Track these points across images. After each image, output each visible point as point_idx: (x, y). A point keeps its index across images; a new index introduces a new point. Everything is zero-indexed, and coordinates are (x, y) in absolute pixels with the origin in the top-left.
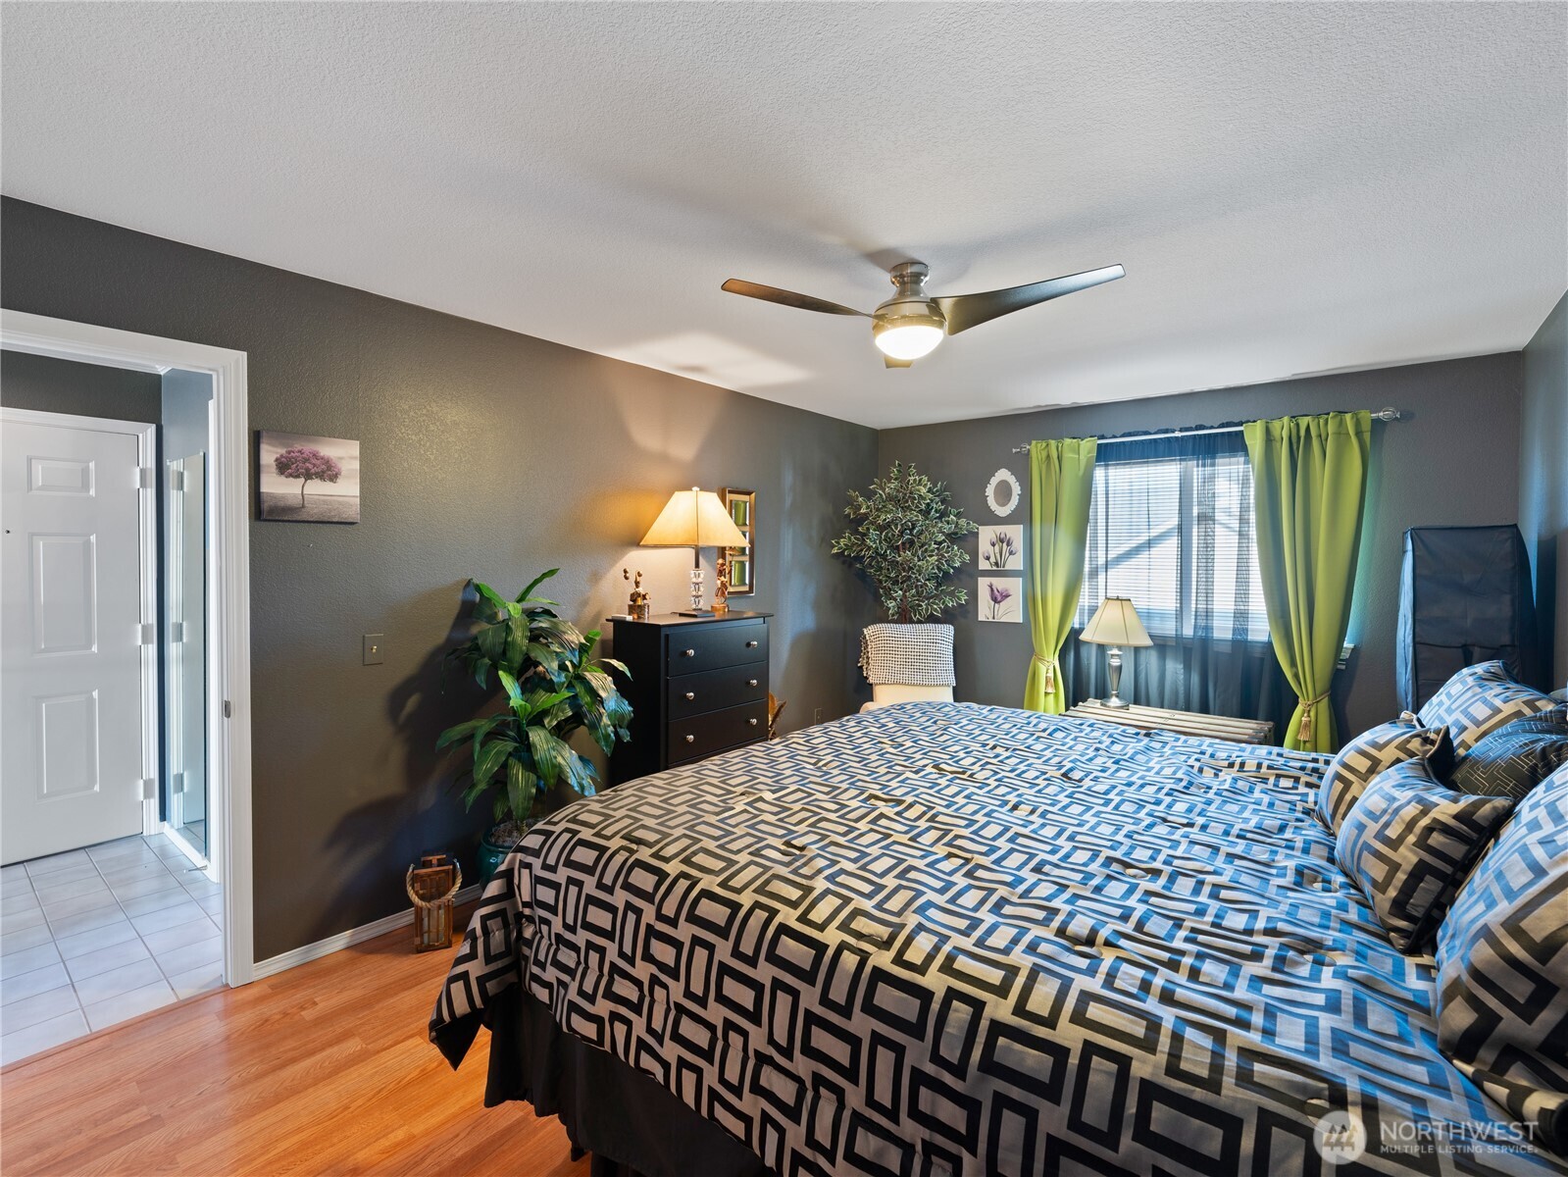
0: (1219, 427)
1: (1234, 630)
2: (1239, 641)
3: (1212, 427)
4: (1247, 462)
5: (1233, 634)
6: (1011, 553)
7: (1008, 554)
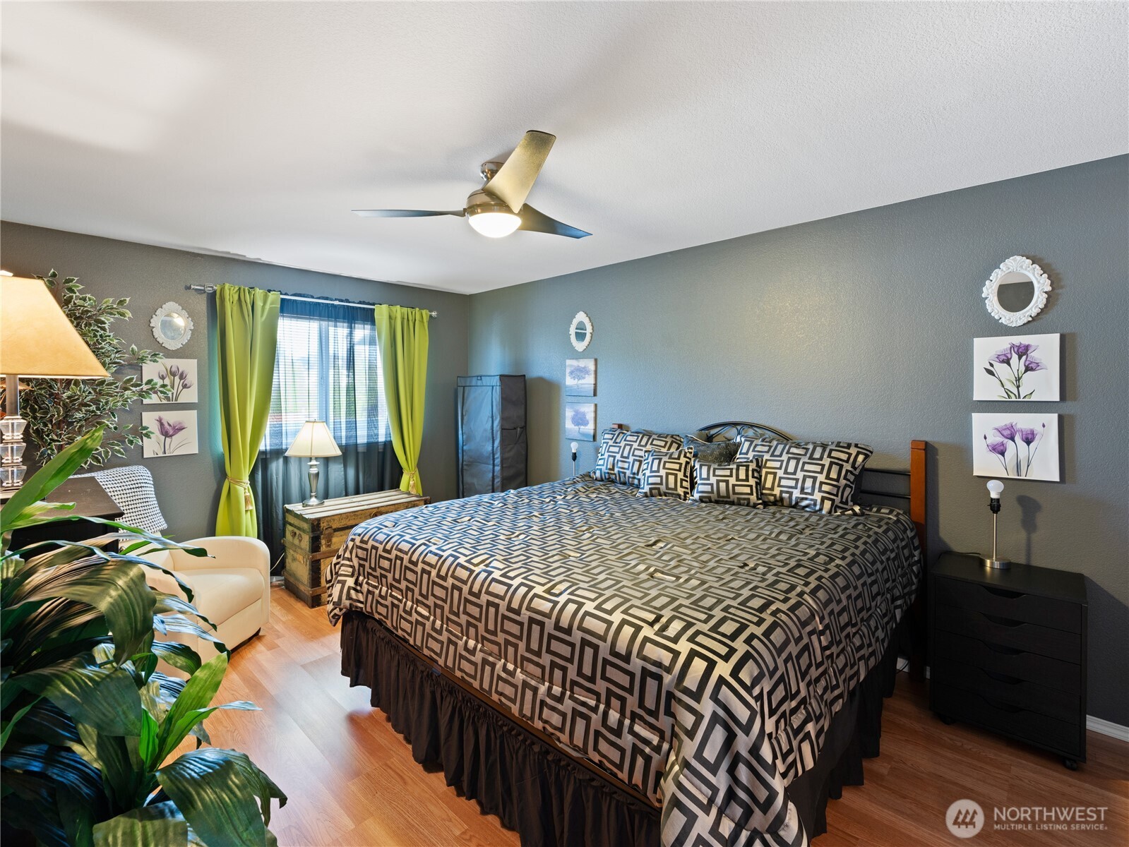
0: (358, 303)
1: (368, 436)
2: (372, 443)
3: (354, 302)
4: (373, 329)
5: (368, 439)
6: (185, 386)
7: (181, 387)
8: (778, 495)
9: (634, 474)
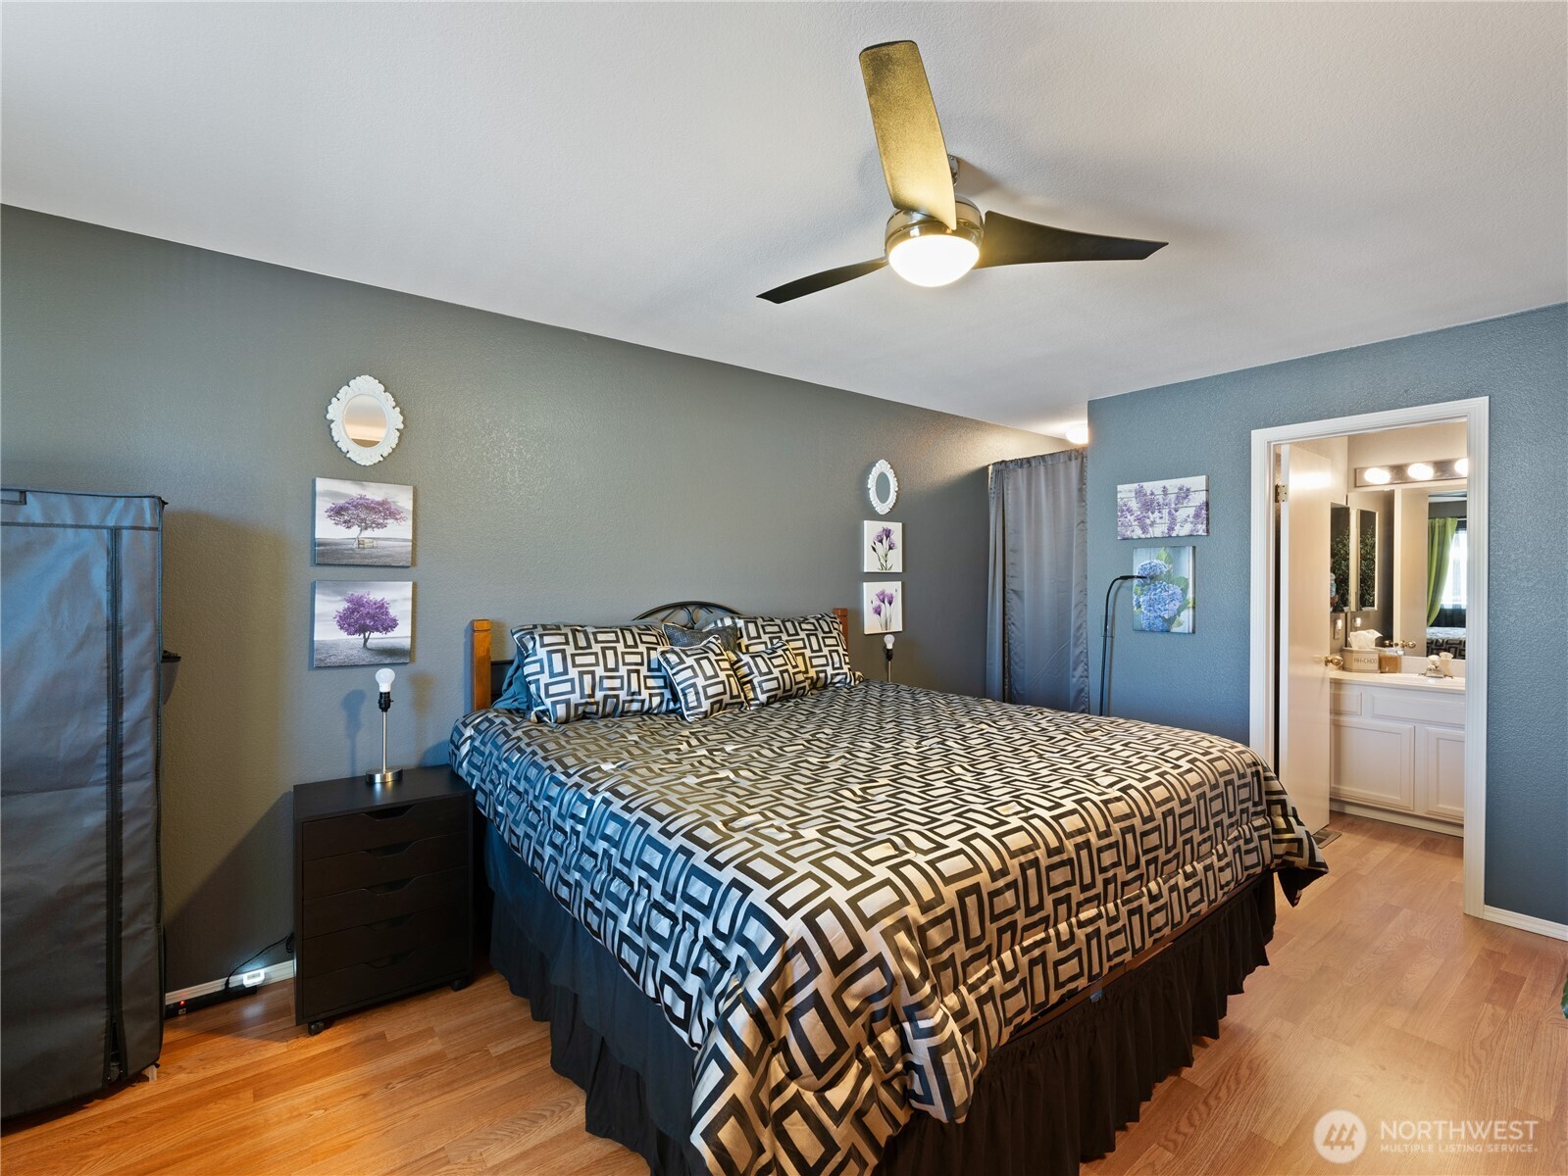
8: (815, 677)
9: (633, 694)
